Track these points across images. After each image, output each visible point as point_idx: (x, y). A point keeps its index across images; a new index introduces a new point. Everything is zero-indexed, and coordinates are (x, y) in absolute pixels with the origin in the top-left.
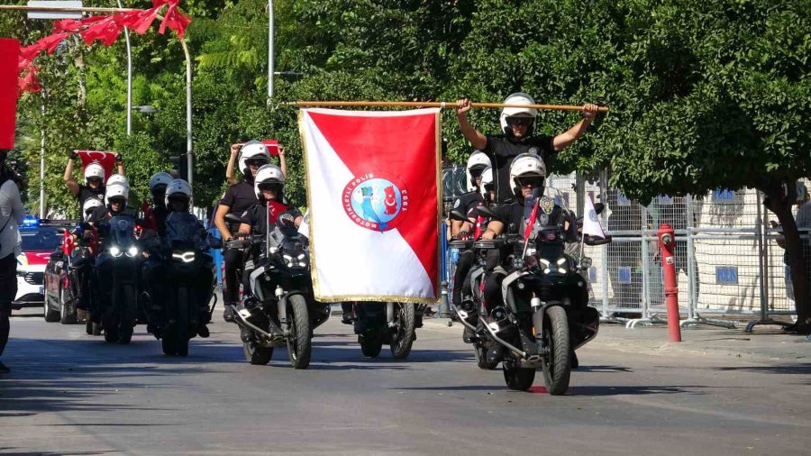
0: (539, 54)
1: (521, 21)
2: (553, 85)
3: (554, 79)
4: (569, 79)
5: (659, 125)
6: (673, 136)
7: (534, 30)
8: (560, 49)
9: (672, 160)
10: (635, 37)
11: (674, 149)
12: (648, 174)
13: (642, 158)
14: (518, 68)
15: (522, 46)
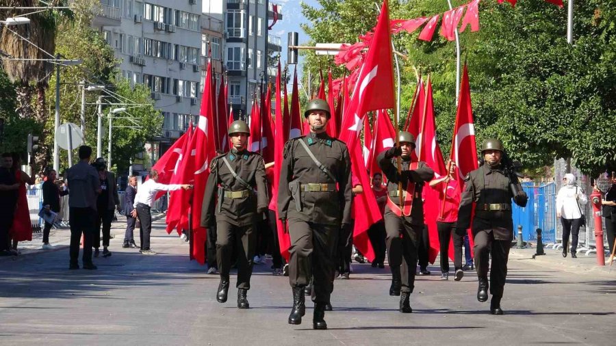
0: (558, 82)
1: (547, 61)
2: (566, 101)
3: (566, 98)
4: (575, 98)
5: (598, 128)
6: (606, 135)
7: (556, 66)
8: (571, 79)
9: (605, 150)
10: (589, 72)
11: (607, 143)
12: (592, 159)
13: (588, 148)
14: (544, 90)
15: (547, 77)
